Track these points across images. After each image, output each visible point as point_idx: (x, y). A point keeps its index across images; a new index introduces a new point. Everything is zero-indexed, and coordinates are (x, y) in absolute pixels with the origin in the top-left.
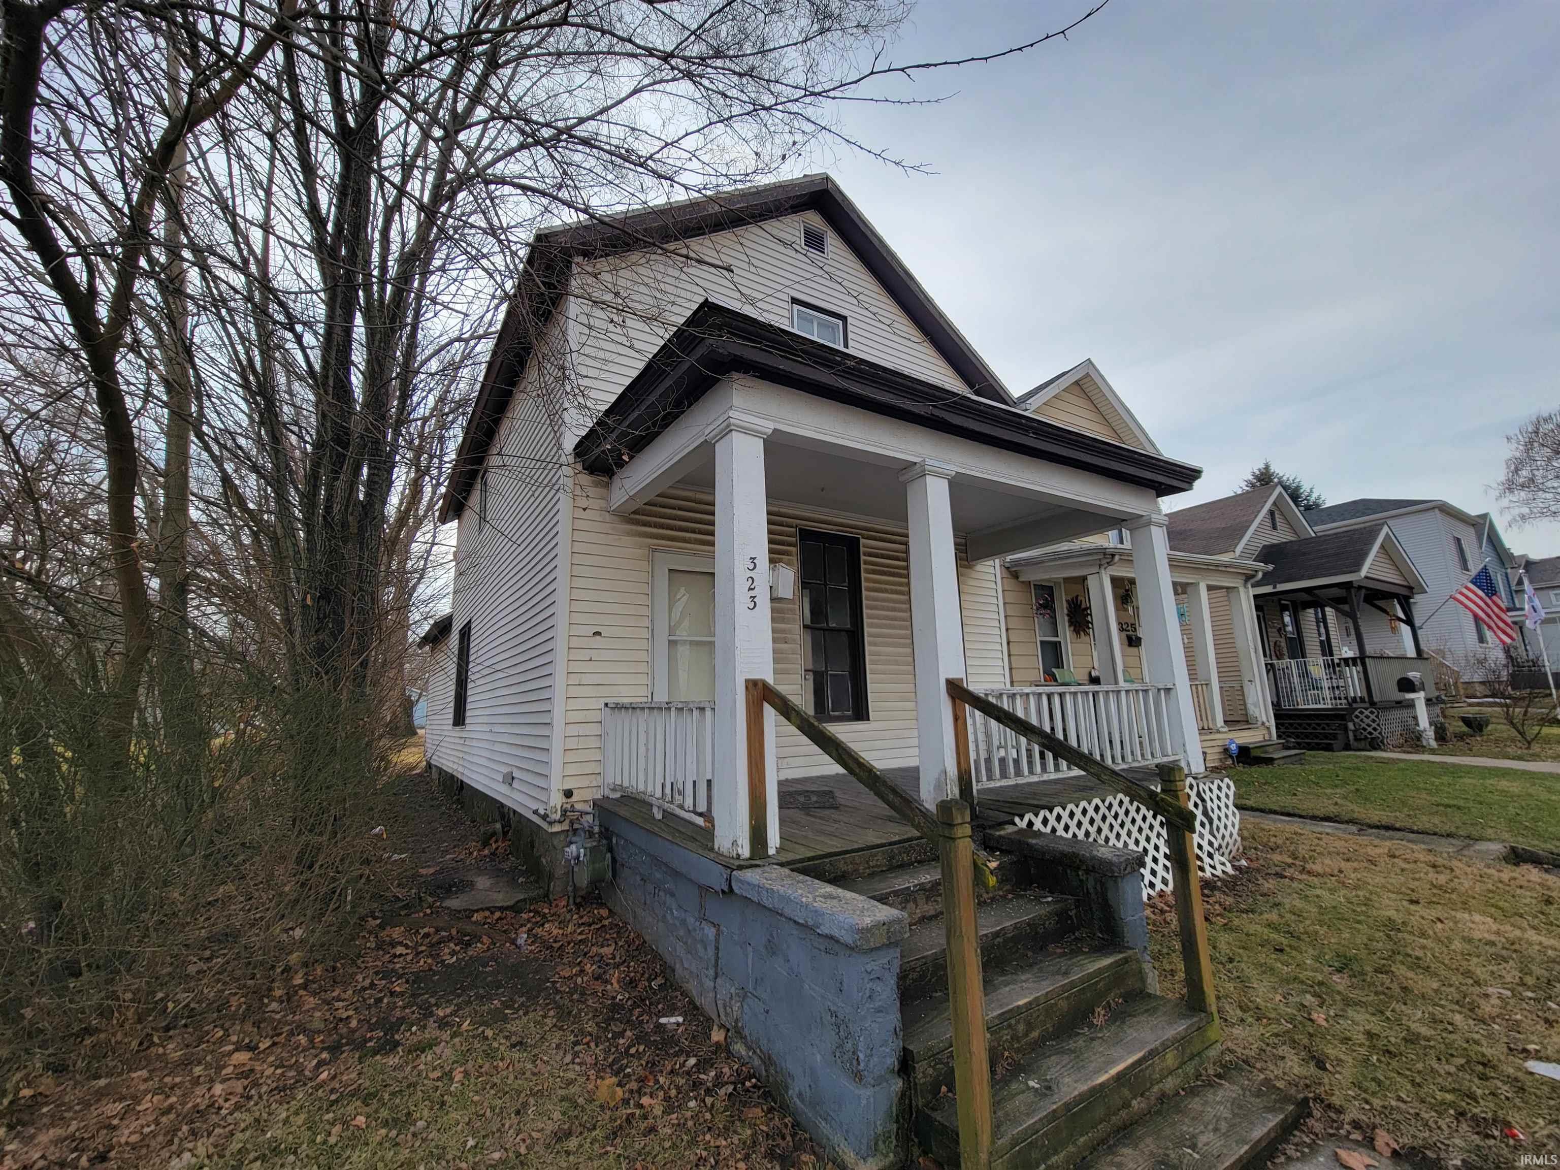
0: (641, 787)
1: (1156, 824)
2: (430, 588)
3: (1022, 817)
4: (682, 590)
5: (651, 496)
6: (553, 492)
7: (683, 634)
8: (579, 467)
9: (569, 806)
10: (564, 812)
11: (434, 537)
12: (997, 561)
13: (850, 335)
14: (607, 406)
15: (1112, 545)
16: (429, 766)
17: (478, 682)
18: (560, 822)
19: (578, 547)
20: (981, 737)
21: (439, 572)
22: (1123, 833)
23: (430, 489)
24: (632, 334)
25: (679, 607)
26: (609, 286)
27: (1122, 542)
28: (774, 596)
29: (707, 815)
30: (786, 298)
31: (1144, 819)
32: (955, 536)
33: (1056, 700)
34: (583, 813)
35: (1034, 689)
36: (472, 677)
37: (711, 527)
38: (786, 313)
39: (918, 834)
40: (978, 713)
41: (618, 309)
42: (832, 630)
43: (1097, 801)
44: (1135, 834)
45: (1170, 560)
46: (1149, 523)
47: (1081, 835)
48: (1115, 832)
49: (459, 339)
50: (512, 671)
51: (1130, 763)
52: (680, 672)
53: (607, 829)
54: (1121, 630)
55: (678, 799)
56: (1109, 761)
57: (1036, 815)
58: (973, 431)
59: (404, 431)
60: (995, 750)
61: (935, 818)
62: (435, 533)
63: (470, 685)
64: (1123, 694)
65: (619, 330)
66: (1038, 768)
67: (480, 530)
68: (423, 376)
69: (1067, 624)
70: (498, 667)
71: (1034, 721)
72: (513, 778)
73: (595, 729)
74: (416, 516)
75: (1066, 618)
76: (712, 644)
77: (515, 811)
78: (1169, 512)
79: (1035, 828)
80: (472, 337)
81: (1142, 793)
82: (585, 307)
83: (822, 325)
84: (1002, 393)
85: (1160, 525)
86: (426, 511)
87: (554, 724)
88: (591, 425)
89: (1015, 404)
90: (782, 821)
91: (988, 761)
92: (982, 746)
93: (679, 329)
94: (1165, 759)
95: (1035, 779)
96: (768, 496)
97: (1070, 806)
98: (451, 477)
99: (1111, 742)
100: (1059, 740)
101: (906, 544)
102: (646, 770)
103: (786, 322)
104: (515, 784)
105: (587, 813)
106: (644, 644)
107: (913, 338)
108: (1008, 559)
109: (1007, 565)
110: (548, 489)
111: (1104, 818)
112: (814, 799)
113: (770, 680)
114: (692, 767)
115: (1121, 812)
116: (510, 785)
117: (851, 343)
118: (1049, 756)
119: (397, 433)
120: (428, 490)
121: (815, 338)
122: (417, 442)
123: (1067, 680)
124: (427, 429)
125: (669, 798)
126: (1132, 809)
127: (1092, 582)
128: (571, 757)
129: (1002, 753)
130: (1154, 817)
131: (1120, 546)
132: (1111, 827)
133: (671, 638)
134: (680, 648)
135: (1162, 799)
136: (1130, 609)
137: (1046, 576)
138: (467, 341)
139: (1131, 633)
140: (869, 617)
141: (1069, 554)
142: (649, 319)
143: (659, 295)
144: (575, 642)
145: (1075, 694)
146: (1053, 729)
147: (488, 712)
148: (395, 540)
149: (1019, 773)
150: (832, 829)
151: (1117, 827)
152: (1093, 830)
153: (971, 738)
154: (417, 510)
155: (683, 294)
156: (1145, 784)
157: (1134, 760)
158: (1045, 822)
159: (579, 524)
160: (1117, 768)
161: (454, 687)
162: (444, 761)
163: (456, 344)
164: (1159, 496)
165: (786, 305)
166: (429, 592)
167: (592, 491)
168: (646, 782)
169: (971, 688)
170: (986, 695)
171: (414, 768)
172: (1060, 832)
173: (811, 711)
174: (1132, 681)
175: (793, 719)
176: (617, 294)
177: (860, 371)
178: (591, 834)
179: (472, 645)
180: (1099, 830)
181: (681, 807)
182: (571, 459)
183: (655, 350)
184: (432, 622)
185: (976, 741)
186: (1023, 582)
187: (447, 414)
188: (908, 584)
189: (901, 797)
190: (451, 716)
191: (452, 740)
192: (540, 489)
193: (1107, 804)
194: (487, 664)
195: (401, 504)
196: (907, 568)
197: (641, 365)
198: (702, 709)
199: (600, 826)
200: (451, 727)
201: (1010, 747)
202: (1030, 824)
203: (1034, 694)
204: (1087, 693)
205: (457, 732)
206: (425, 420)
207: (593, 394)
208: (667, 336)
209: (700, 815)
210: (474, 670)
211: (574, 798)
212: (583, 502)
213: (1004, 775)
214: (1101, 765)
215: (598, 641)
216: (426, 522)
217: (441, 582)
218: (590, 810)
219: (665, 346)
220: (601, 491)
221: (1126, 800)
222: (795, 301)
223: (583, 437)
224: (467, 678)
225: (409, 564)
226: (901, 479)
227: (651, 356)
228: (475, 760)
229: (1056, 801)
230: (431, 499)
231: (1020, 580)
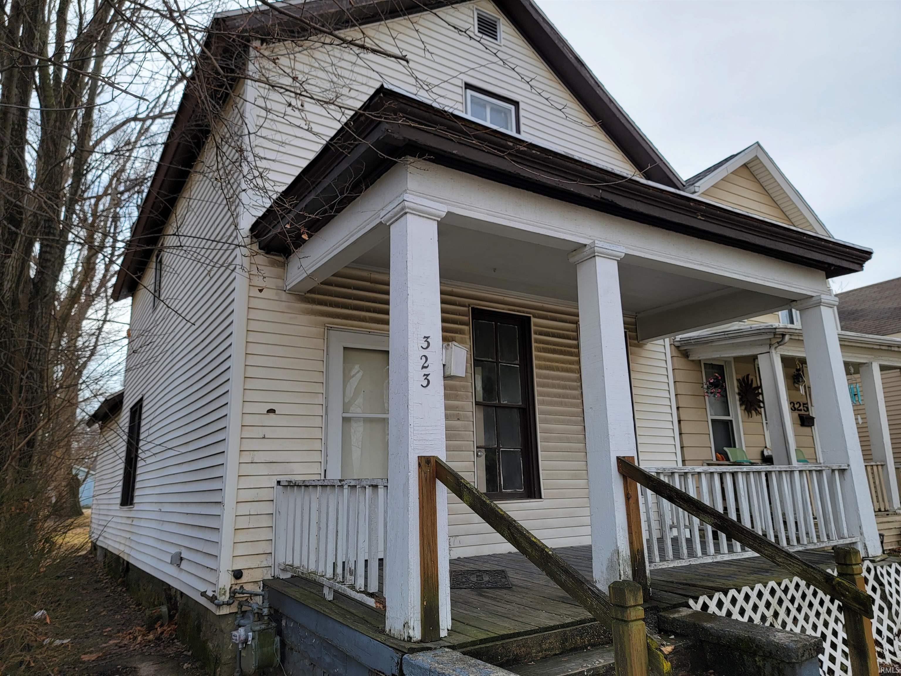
0: (312, 567)
1: (834, 608)
2: (102, 367)
3: (696, 599)
4: (357, 367)
5: (327, 275)
6: (228, 272)
7: (356, 411)
8: (256, 247)
9: (238, 587)
10: (233, 593)
11: (106, 314)
12: (667, 340)
13: (522, 120)
14: (284, 188)
15: (781, 325)
16: (95, 547)
17: (149, 461)
18: (228, 604)
19: (253, 326)
20: (654, 516)
21: (112, 350)
22: (801, 617)
23: (103, 266)
24: (310, 117)
25: (354, 382)
26: (288, 71)
27: (792, 322)
28: (447, 374)
29: (378, 596)
30: (460, 83)
31: (822, 603)
32: (624, 315)
33: (729, 480)
34: (253, 595)
35: (706, 468)
36: (142, 456)
37: (385, 306)
38: (459, 99)
39: (590, 615)
40: (649, 492)
41: (296, 94)
42: (505, 407)
43: (772, 584)
44: (813, 619)
45: (840, 340)
46: (819, 304)
47: (757, 619)
48: (792, 616)
49: (135, 119)
50: (183, 449)
51: (806, 545)
52: (354, 449)
53: (276, 611)
54: (793, 409)
55: (350, 579)
56: (784, 543)
57: (711, 598)
58: (642, 214)
59: (77, 207)
60: (668, 529)
61: (607, 599)
62: (107, 311)
63: (140, 464)
64: (797, 474)
65: (297, 113)
66: (711, 549)
67: (155, 308)
68: (98, 156)
69: (738, 403)
70: (169, 445)
71: (706, 501)
72: (181, 559)
73: (267, 508)
74: (87, 295)
75: (737, 397)
76: (385, 421)
77: (182, 593)
78: (839, 292)
79: (710, 611)
80: (148, 117)
81: (818, 577)
82: (261, 90)
83: (495, 110)
84: (671, 176)
85: (830, 306)
86: (99, 289)
87: (226, 502)
88: (268, 206)
89: (683, 186)
90: (454, 602)
91: (661, 540)
92: (655, 525)
93: (356, 113)
94: (841, 542)
95: (709, 560)
96: (441, 276)
97: (746, 589)
98: (126, 255)
99: (785, 523)
100: (732, 521)
101: (577, 323)
102: (317, 549)
103: (460, 107)
104: (184, 565)
105: (256, 595)
106: (318, 422)
107: (584, 123)
108: (678, 338)
109: (677, 344)
110: (223, 269)
111: (780, 602)
112: (486, 578)
113: (443, 456)
114: (363, 545)
115: (798, 596)
116: (179, 566)
117: (523, 128)
118: (723, 537)
119: (70, 211)
120: (100, 268)
121: (488, 124)
122: (90, 220)
123: (739, 459)
124: (101, 207)
125: (340, 578)
126: (809, 593)
127: (762, 362)
128: (242, 536)
129: (675, 532)
130: (832, 601)
131: (790, 326)
132: (788, 611)
133: (345, 415)
134: (354, 425)
135: (839, 583)
136: (802, 388)
137: (716, 355)
138: (144, 120)
139: (803, 412)
140: (540, 394)
141: (739, 334)
142: (326, 103)
143: (335, 79)
144: (248, 420)
145: (748, 473)
146: (725, 509)
147: (158, 490)
148: (66, 317)
149: (692, 554)
150: (503, 611)
151: (794, 612)
152: (769, 614)
153: (643, 517)
154: (90, 287)
155: (360, 79)
156: (822, 566)
157: (809, 543)
158: (720, 604)
159: (255, 303)
160: (791, 550)
161: (123, 466)
162: (110, 542)
163: (133, 124)
164: (827, 278)
165: (459, 91)
166: (100, 369)
167: (268, 270)
168: (317, 561)
169: (643, 466)
170: (658, 473)
171: (78, 550)
172: (736, 616)
173: (483, 489)
174: (805, 461)
175: (465, 498)
176: (295, 79)
177: (532, 155)
178: (260, 616)
179: (143, 423)
180: (776, 615)
181: (352, 587)
182: (248, 241)
183: (333, 133)
184: (102, 399)
185: (648, 520)
186: (693, 361)
187: (122, 193)
188: (579, 362)
189: (573, 577)
190: (119, 495)
191: (119, 520)
192: (215, 269)
193: (783, 587)
194: (157, 442)
195: (72, 282)
196: (578, 346)
197: (318, 148)
198: (375, 487)
199: (270, 607)
200: (118, 507)
201: (682, 527)
202: (705, 607)
203: (706, 473)
204: (759, 472)
205: (125, 512)
206: (99, 198)
207: (271, 175)
208: (344, 120)
209: (372, 595)
210: (144, 448)
211: (244, 579)
212: (259, 282)
213: (677, 556)
214: (776, 548)
215: (272, 419)
216: (98, 299)
217: (113, 359)
218: (259, 591)
219: (342, 129)
220: (279, 270)
221: (803, 583)
222: (468, 86)
223: (260, 218)
224: (137, 456)
225: (80, 343)
226: (572, 260)
227: (328, 139)
228: (143, 540)
229: (730, 583)
230: (105, 276)
231: (690, 358)
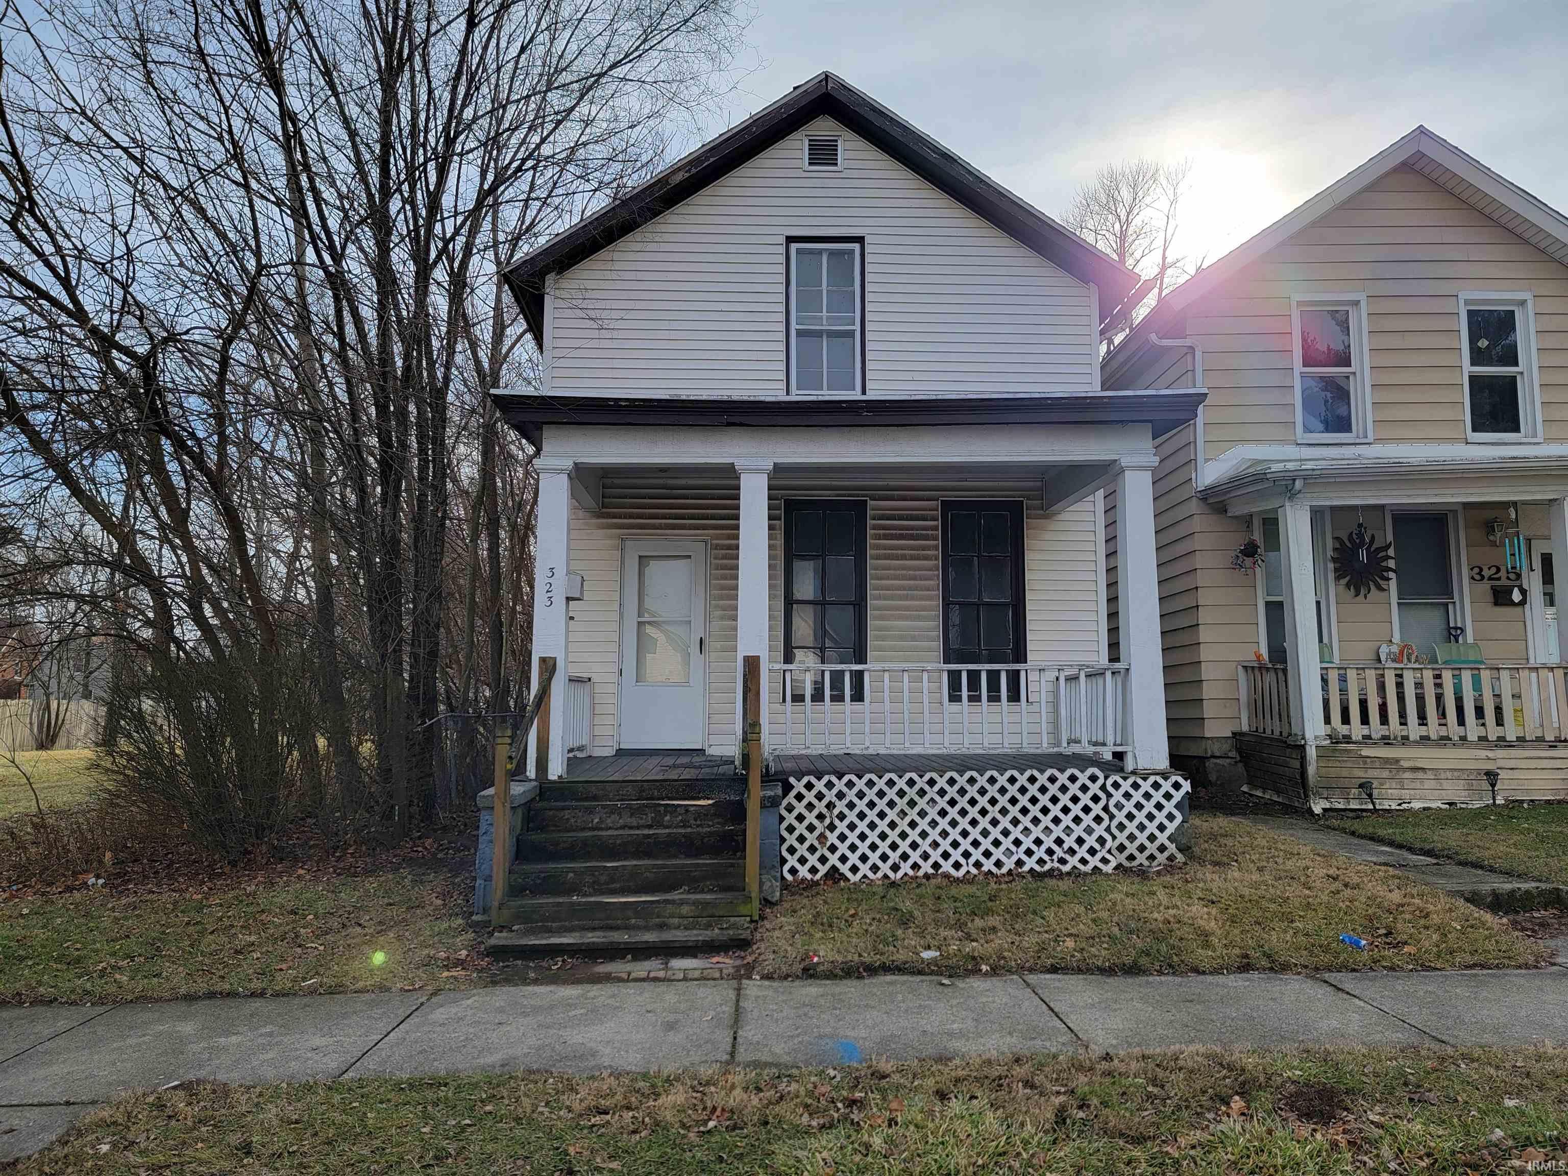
30: (777, 240)
42: (834, 604)
69: (1331, 576)
106: (614, 626)
109: (1200, 495)
115: (951, 790)
117: (868, 267)
126: (973, 790)
133: (640, 620)
140: (876, 588)
165: (780, 249)
215: (571, 625)
222: (790, 238)
231: (1229, 514)
